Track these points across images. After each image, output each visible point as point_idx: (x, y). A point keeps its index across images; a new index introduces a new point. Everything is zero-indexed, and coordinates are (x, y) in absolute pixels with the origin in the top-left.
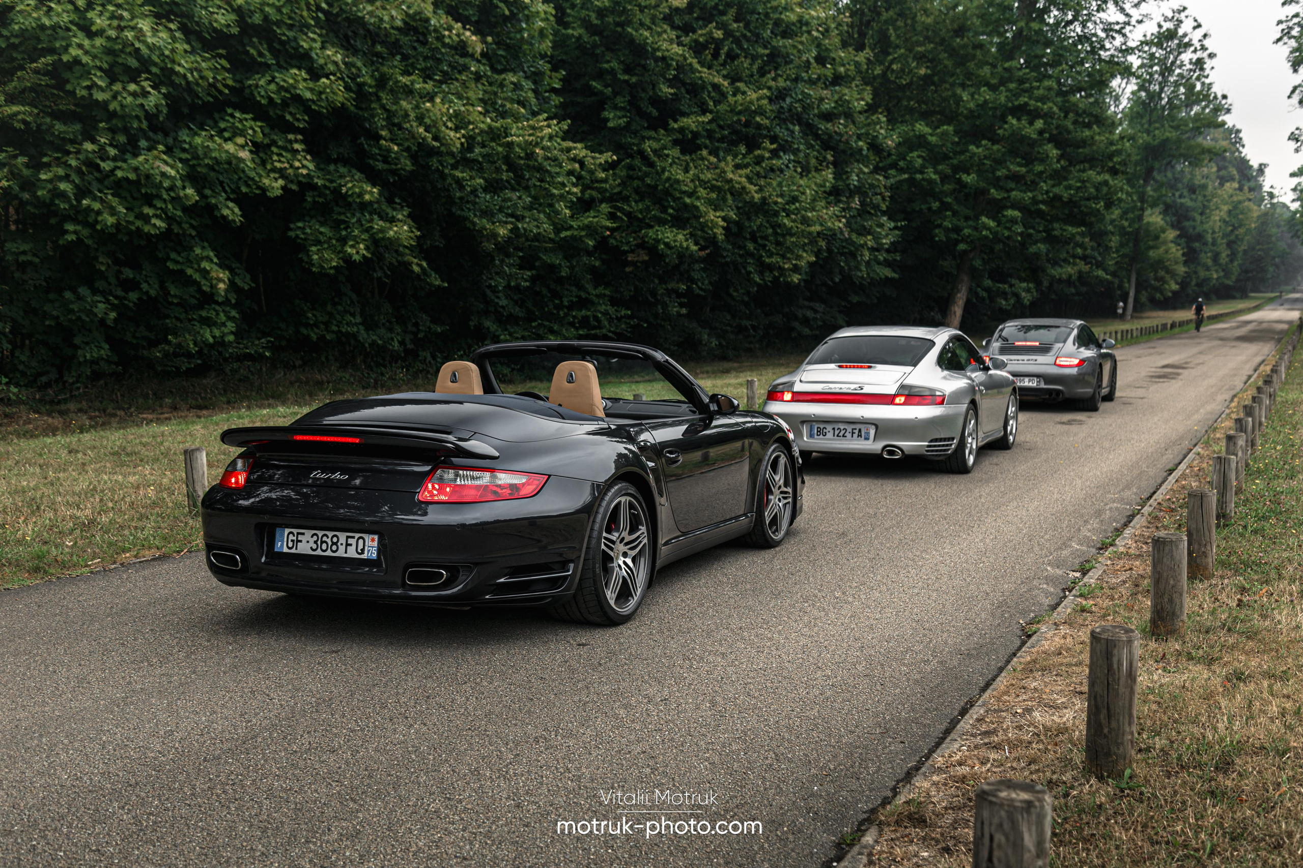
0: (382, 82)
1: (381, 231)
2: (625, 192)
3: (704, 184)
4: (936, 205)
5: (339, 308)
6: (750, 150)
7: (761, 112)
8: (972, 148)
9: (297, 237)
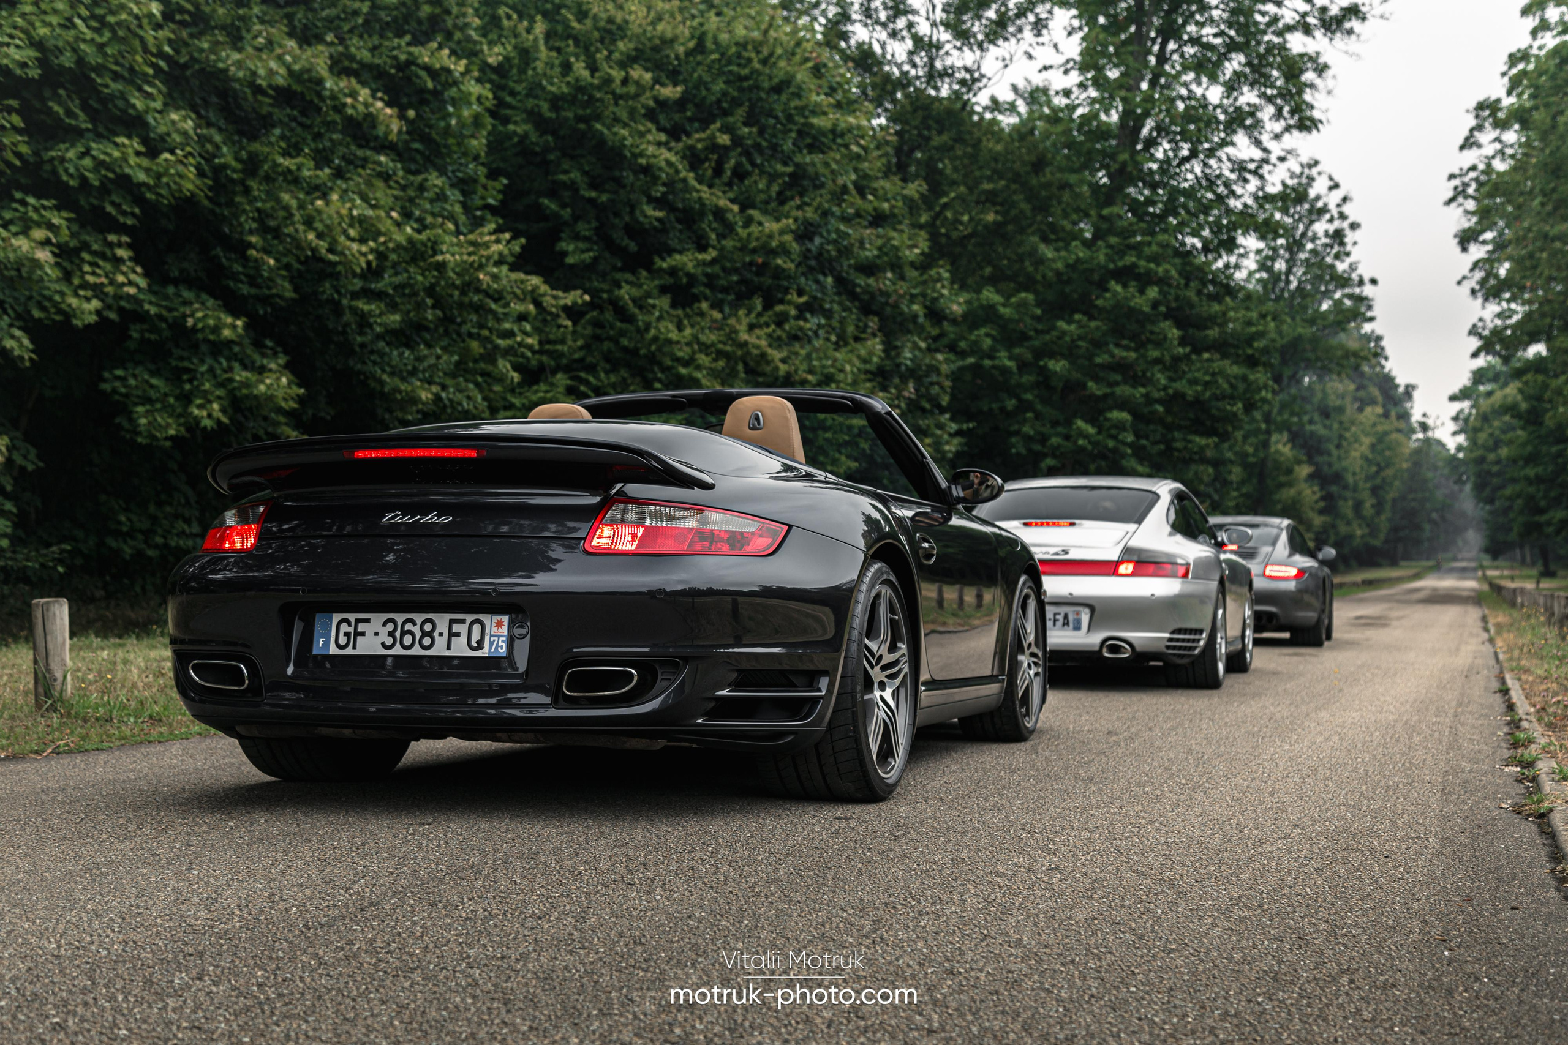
0: (252, 166)
1: (246, 384)
2: (589, 359)
3: (705, 348)
4: (1011, 404)
5: (168, 509)
6: (767, 306)
7: (784, 251)
8: (1062, 324)
9: (115, 391)
